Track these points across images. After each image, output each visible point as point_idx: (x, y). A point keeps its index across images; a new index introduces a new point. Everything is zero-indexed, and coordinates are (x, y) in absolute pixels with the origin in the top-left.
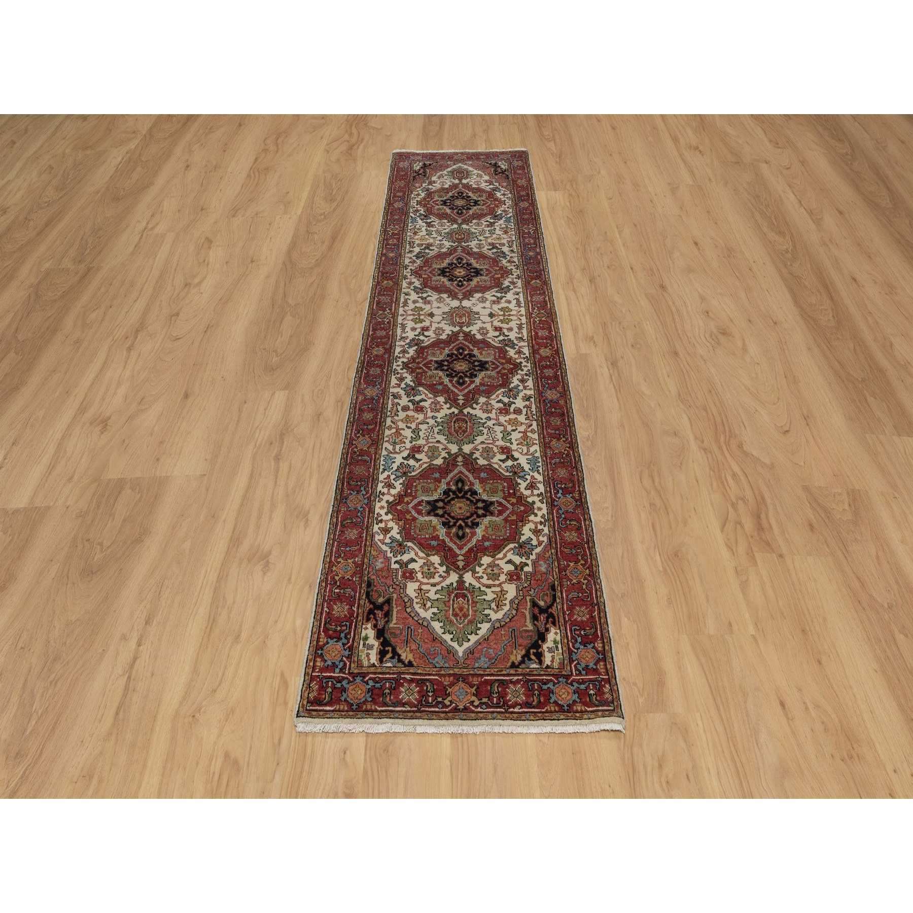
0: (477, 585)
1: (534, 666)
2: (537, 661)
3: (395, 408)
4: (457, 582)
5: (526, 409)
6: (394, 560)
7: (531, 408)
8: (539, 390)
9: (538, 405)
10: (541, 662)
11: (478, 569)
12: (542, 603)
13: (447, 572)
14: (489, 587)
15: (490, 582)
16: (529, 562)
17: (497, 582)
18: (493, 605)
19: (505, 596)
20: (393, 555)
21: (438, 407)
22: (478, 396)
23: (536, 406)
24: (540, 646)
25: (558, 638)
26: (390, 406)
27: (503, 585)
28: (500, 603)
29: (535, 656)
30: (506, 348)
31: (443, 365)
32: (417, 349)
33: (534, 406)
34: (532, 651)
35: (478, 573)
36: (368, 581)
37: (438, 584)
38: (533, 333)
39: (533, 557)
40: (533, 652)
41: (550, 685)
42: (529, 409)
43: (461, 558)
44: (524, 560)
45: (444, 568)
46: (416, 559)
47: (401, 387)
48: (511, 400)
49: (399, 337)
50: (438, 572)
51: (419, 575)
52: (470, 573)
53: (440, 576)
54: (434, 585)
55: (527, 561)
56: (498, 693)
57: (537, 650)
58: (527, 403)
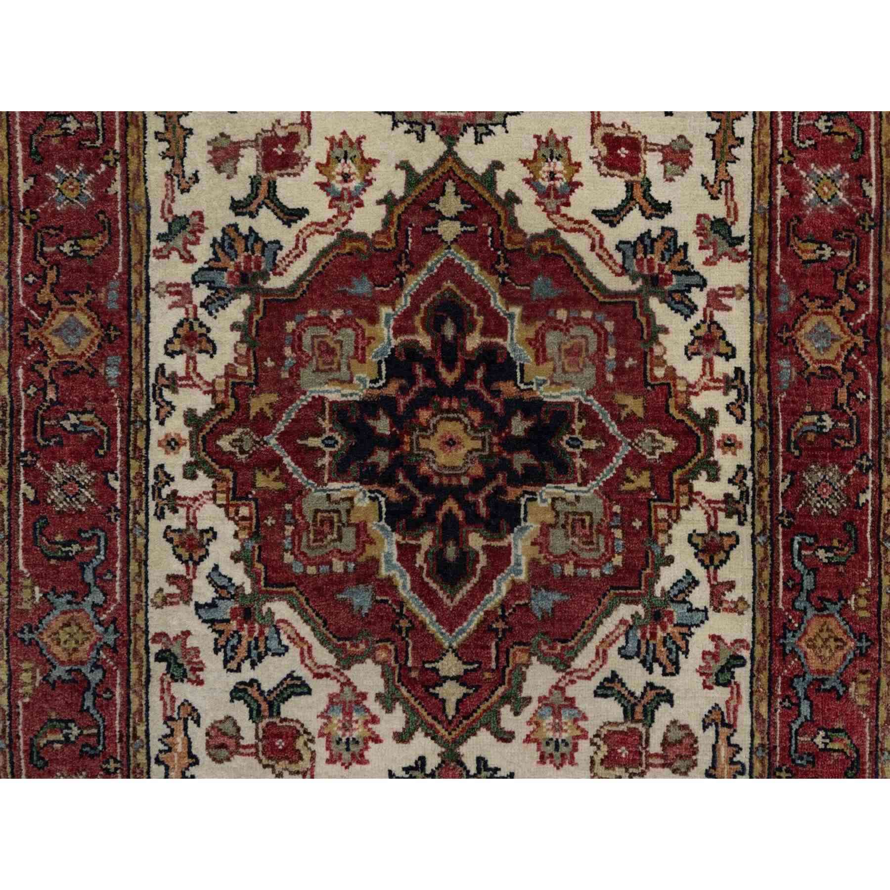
3: (179, 739)
5: (711, 731)
7: (732, 726)
8: (773, 609)
9: (764, 710)
21: (358, 731)
22: (522, 657)
23: (756, 716)
26: (158, 728)
30: (654, 303)
31: (375, 441)
32: (248, 314)
33: (744, 719)
38: (781, 191)
42: (725, 731)
47: (195, 598)
48: (657, 678)
49: (159, 226)
58: (720, 695)
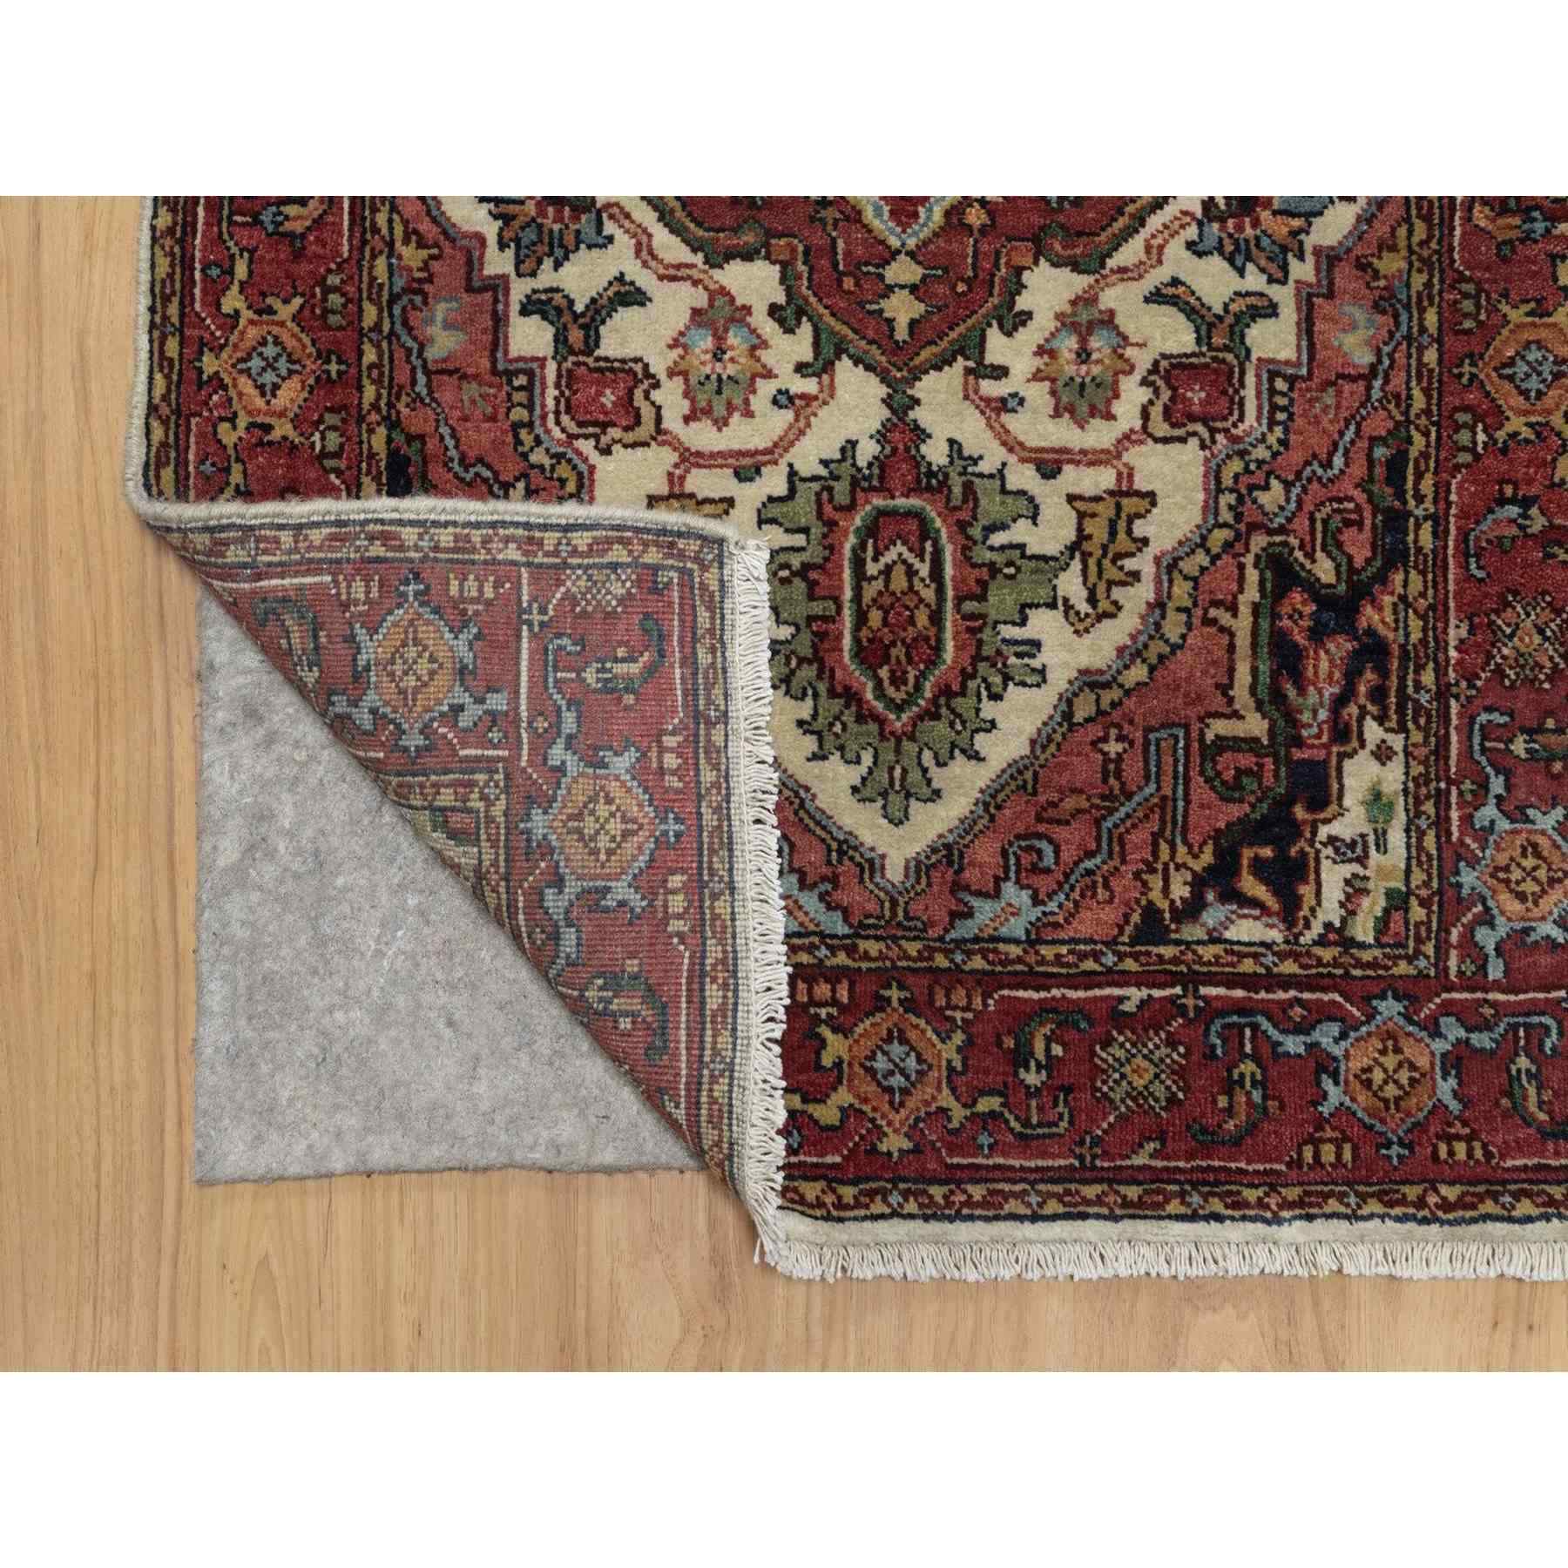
0: (992, 456)
1: (1246, 930)
2: (1272, 902)
4: (882, 436)
6: (519, 289)
10: (1290, 911)
11: (998, 347)
12: (1324, 570)
13: (820, 366)
14: (1049, 464)
15: (1063, 434)
16: (1284, 296)
17: (1100, 435)
18: (1071, 584)
19: (1140, 528)
20: (518, 263)
24: (1295, 830)
25: (1393, 776)
27: (1132, 456)
28: (1112, 573)
29: (1266, 881)
34: (1247, 854)
35: (1001, 372)
36: (393, 454)
37: (772, 453)
39: (1302, 270)
40: (1256, 858)
41: (1326, 1035)
43: (903, 271)
44: (1254, 280)
45: (801, 345)
46: (644, 279)
50: (769, 374)
51: (671, 398)
52: (955, 372)
53: (783, 399)
54: (747, 467)
55: (1275, 291)
56: (1048, 1067)
57: (1281, 844)
